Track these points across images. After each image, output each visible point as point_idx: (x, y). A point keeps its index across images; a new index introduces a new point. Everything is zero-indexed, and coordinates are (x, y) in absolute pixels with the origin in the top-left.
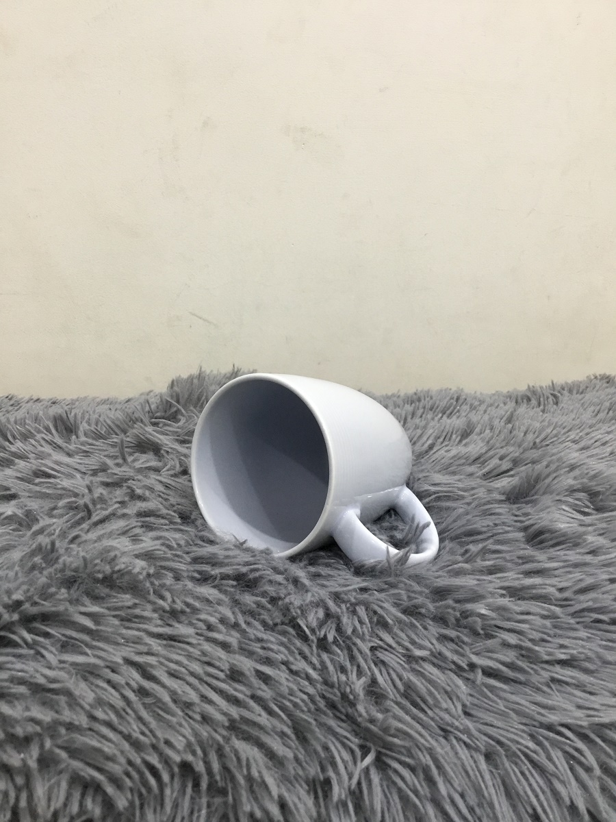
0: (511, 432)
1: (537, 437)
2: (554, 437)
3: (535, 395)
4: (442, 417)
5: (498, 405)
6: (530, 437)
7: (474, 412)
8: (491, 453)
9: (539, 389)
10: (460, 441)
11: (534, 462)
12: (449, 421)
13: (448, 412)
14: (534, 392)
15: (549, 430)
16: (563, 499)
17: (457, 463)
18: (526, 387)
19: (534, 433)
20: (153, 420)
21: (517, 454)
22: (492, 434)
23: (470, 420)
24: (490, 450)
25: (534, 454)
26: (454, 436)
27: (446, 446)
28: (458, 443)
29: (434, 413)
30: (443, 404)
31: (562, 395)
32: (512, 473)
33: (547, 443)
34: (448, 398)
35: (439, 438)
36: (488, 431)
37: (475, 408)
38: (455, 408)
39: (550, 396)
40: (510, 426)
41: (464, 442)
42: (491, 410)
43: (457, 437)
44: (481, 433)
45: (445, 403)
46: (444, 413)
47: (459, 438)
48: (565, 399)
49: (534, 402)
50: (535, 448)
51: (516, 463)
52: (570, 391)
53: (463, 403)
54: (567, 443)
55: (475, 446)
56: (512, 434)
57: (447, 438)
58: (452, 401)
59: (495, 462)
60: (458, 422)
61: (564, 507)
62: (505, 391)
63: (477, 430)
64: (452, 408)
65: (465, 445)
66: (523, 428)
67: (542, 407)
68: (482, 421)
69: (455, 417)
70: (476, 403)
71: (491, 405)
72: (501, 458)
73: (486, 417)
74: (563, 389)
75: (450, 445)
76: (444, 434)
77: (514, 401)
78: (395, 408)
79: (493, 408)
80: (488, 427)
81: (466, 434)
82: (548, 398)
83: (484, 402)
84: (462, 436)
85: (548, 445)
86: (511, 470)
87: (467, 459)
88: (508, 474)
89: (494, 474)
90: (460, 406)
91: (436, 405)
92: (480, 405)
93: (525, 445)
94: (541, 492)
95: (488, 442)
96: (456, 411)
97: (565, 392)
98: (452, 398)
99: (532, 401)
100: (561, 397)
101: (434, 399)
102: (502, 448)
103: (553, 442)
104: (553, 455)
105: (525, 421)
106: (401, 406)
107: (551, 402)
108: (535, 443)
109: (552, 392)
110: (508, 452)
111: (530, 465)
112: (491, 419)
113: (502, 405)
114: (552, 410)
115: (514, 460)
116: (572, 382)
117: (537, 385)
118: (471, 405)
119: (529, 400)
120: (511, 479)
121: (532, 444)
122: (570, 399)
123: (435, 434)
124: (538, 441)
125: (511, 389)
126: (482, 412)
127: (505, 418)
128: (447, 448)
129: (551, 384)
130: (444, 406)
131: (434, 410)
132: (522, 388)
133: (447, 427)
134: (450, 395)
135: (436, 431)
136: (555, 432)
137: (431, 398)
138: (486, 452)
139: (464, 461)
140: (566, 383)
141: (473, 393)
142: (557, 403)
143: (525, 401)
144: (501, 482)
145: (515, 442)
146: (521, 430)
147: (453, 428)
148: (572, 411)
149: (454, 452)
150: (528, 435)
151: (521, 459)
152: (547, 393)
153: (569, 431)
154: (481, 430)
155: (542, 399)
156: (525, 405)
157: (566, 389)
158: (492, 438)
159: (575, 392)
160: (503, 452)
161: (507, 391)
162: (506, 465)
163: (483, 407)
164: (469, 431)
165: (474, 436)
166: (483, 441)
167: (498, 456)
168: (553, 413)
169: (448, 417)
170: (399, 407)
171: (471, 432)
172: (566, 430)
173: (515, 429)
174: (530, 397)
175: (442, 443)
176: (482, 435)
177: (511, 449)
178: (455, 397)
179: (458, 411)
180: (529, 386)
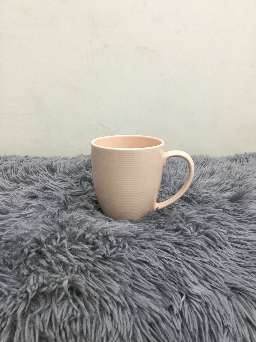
0: (230, 173)
1: (241, 176)
2: (248, 176)
3: (239, 158)
4: (201, 167)
5: (224, 162)
6: (238, 175)
7: (214, 165)
8: (223, 182)
9: (240, 156)
10: (209, 177)
11: (240, 186)
12: (204, 169)
13: (204, 165)
14: (238, 157)
15: (245, 173)
16: (254, 201)
17: (209, 185)
18: (235, 154)
19: (240, 174)
20: (87, 168)
21: (233, 182)
22: (222, 174)
23: (213, 168)
24: (222, 180)
25: (240, 182)
26: (207, 175)
27: (204, 179)
28: (209, 178)
29: (198, 165)
30: (201, 161)
31: (249, 158)
32: (231, 190)
33: (245, 178)
34: (203, 159)
35: (200, 175)
36: (220, 173)
37: (214, 163)
38: (206, 163)
39: (245, 158)
40: (229, 171)
41: (211, 177)
42: (221, 164)
43: (208, 175)
44: (218, 174)
45: (202, 161)
46: (202, 165)
47: (209, 175)
48: (251, 159)
49: (238, 161)
50: (240, 180)
51: (233, 186)
52: (253, 156)
53: (209, 162)
54: (253, 178)
55: (215, 179)
56: (230, 174)
57: (204, 175)
58: (205, 160)
59: (224, 185)
60: (208, 169)
61: (253, 204)
62: (225, 156)
63: (216, 172)
64: (205, 163)
65: (211, 178)
66: (235, 172)
67: (241, 163)
68: (218, 169)
69: (206, 167)
70: (215, 161)
71: (221, 162)
72: (227, 184)
73: (219, 167)
74: (250, 155)
75: (205, 178)
76: (203, 174)
77: (230, 160)
78: (182, 163)
79: (222, 163)
80: (220, 171)
81: (212, 174)
82: (244, 159)
83: (218, 161)
84: (210, 175)
85: (245, 179)
86: (231, 189)
87: (213, 184)
88: (229, 190)
89: (224, 190)
90: (208, 162)
91: (198, 162)
92: (216, 162)
93: (236, 179)
94: (245, 198)
95: (221, 177)
96: (207, 164)
97: (251, 157)
98: (205, 159)
99: (237, 161)
100: (249, 159)
101: (197, 159)
102: (227, 180)
103: (247, 177)
104: (248, 183)
105: (236, 169)
106: (184, 162)
107: (245, 161)
108: (240, 178)
109: (245, 157)
110: (229, 182)
111: (239, 187)
112: (222, 168)
113: (225, 162)
114: (246, 164)
115: (232, 185)
116: (253, 153)
117: (239, 154)
118: (213, 162)
119: (236, 160)
120: (231, 192)
121: (239, 178)
122: (253, 160)
123: (198, 174)
124: (241, 177)
125: (228, 155)
126: (217, 165)
127: (227, 168)
128: (204, 180)
129: (245, 153)
130: (202, 162)
131: (198, 163)
132: (233, 154)
133: (204, 171)
134: (204, 158)
135: (199, 173)
136: (248, 173)
137: (196, 159)
138: (220, 182)
139: (212, 185)
140: (251, 153)
141: (214, 157)
142: (247, 161)
143: (234, 160)
144: (227, 193)
145: (232, 177)
146: (234, 172)
147: (206, 172)
148: (254, 165)
149: (207, 181)
150: (237, 175)
151: (235, 184)
152: (244, 157)
153: (253, 173)
154: (218, 172)
155: (241, 160)
156: (235, 162)
157: (251, 155)
158: (222, 175)
159: (255, 157)
160: (227, 181)
161: (226, 156)
162: (229, 187)
163: (218, 163)
164: (213, 173)
165: (215, 175)
166: (219, 176)
167: (226, 183)
168: (246, 165)
169: (204, 167)
170: (183, 162)
171: (214, 173)
172: (252, 173)
173: (231, 173)
174: (236, 159)
175: (202, 177)
176: (218, 175)
177: (231, 180)
178: (206, 159)
179: (208, 164)
180: (236, 154)
